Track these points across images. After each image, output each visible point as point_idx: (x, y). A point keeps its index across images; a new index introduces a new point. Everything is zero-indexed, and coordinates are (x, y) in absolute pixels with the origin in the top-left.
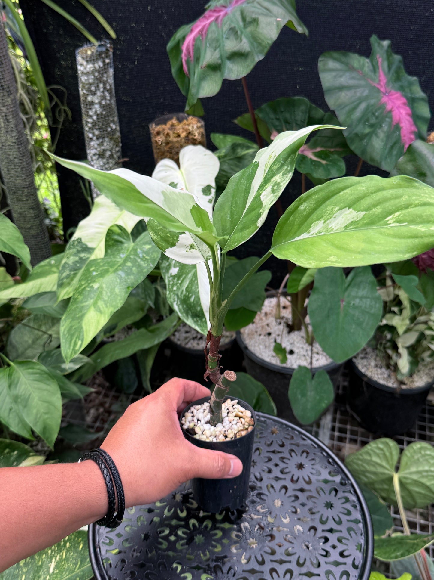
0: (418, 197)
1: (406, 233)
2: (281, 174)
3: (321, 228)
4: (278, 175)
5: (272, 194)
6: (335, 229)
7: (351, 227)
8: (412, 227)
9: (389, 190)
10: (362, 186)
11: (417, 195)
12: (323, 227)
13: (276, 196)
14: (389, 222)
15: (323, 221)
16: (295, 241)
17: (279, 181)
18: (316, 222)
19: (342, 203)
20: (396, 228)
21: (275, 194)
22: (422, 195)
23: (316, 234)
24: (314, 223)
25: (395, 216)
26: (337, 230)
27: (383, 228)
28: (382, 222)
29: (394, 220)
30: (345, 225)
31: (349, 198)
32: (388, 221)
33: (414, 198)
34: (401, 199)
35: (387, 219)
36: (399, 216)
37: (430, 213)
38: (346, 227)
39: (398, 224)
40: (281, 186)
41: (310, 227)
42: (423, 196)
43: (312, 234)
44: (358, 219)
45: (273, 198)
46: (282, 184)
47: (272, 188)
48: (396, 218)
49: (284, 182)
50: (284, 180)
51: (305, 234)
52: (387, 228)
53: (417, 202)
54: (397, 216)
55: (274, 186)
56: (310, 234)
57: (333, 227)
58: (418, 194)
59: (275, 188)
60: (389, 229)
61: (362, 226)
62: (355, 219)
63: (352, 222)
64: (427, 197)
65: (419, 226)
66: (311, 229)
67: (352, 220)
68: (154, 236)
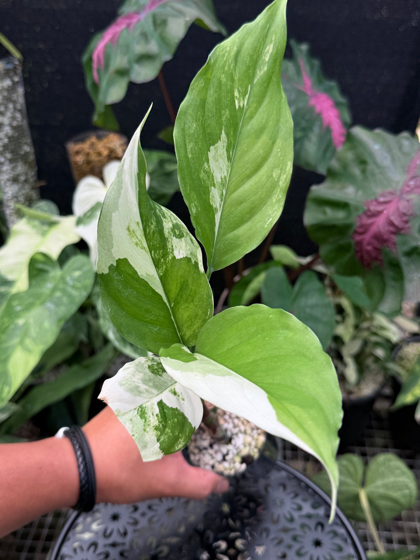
0: (227, 63)
1: (263, 88)
2: (164, 220)
3: (219, 192)
4: (164, 224)
5: (183, 239)
6: (226, 174)
7: (231, 153)
8: (255, 81)
9: (208, 95)
10: (190, 127)
11: (224, 66)
12: (218, 190)
13: (187, 234)
14: (242, 105)
15: (213, 188)
16: (218, 232)
17: (171, 225)
18: (210, 197)
19: (202, 157)
20: (251, 99)
21: (185, 234)
22: (225, 59)
23: (222, 200)
24: (210, 201)
25: (238, 97)
26: (228, 171)
27: (245, 115)
28: (239, 114)
29: (242, 98)
30: (227, 159)
31: (200, 147)
32: (239, 106)
33: (226, 68)
34: (223, 83)
35: (237, 107)
36: (239, 92)
37: (249, 57)
38: (229, 159)
39: (247, 96)
40: (177, 224)
41: (212, 206)
42: (227, 58)
43: (220, 205)
44: (227, 141)
45: (188, 238)
46: (174, 222)
47: (176, 238)
48: (240, 96)
49: (172, 218)
50: (170, 217)
51: (216, 216)
52: (247, 110)
53: (232, 67)
54: (239, 94)
55: (174, 234)
56: (219, 210)
57: (223, 177)
58: (222, 63)
59: (177, 233)
60: (248, 108)
61: (235, 140)
62: (225, 145)
63: (227, 150)
64: (229, 55)
65: (258, 72)
66: (214, 206)
67: (225, 149)
68: (180, 443)
